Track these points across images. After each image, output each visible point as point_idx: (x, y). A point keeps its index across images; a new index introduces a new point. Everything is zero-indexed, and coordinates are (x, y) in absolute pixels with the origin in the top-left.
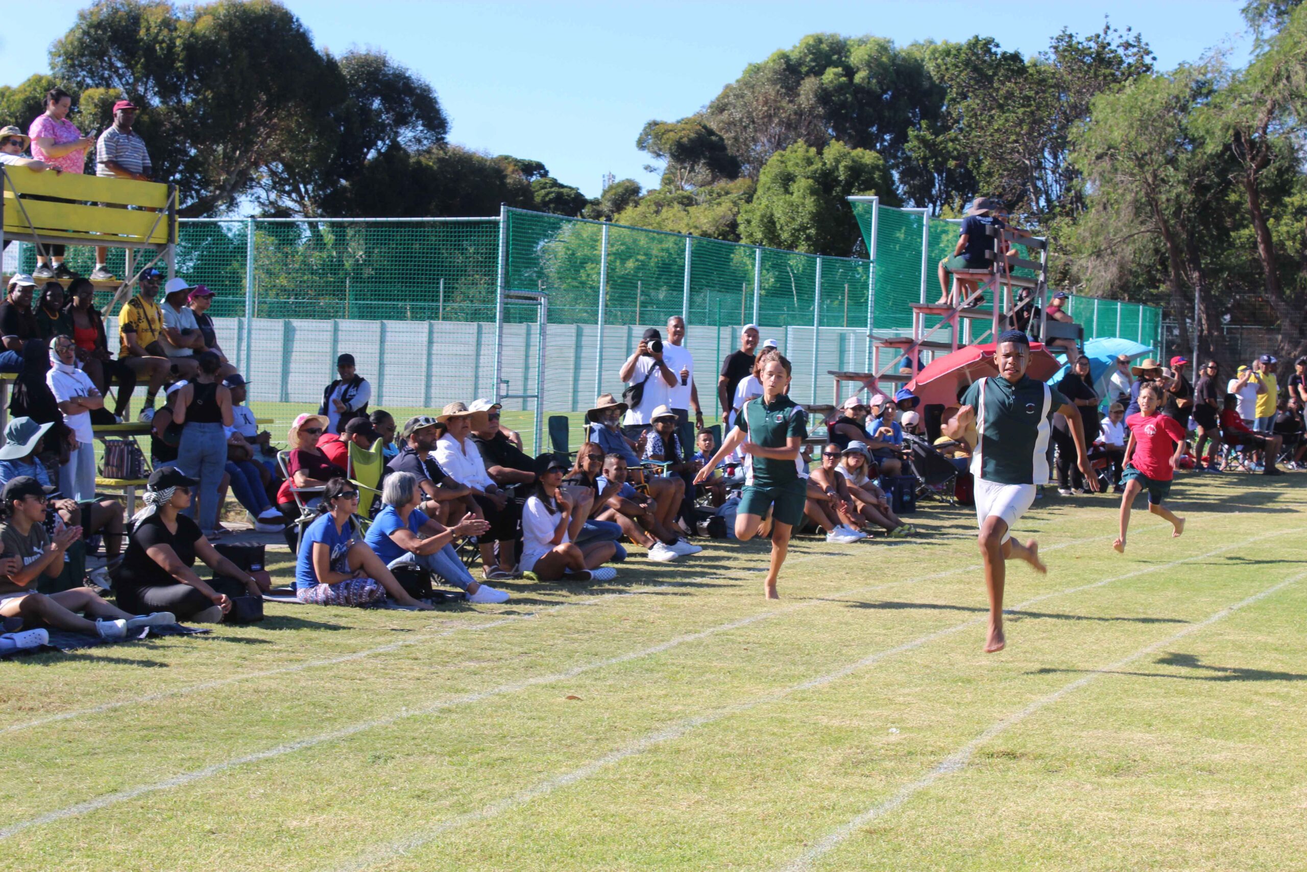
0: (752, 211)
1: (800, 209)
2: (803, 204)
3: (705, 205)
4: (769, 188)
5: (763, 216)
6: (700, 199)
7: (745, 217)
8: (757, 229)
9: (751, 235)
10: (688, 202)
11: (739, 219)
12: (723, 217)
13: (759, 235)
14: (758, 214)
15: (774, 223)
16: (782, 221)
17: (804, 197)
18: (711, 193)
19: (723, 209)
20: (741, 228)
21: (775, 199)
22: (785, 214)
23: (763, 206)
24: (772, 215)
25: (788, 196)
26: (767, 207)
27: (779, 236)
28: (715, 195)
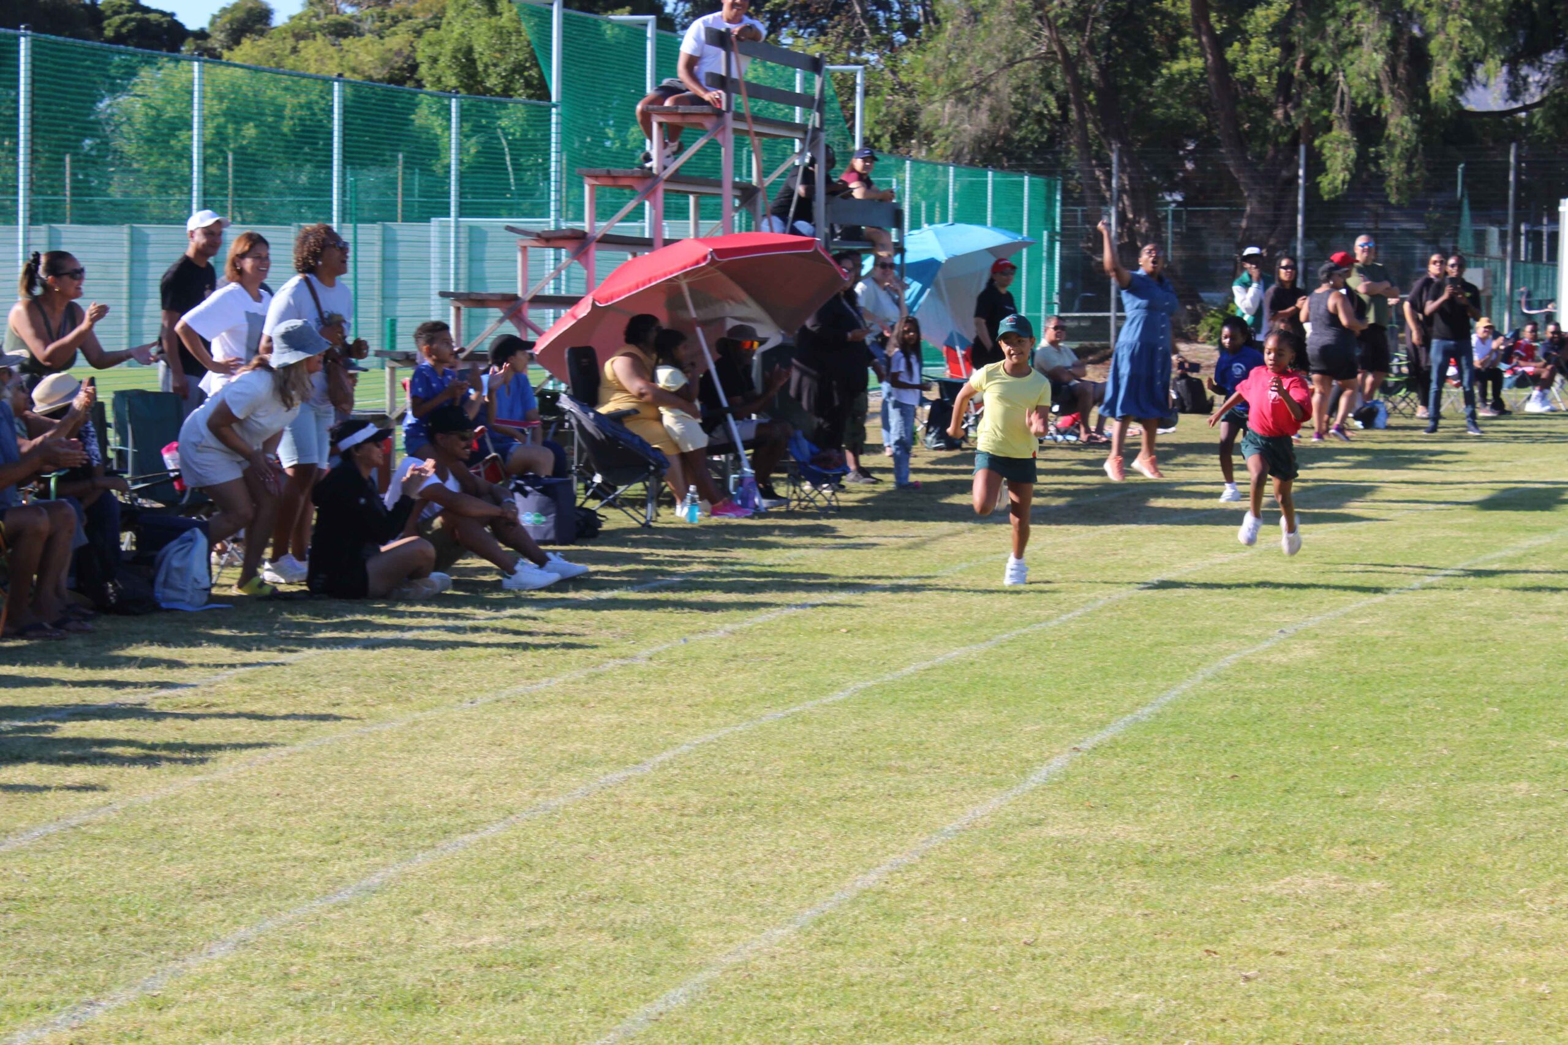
0: (440, 42)
1: (514, 39)
2: (519, 32)
3: (368, 37)
4: (465, 7)
5: (457, 50)
6: (366, 26)
7: (429, 51)
8: (449, 72)
9: (439, 80)
10: (343, 30)
11: (420, 56)
12: (399, 53)
13: (452, 81)
14: (449, 47)
15: (473, 62)
16: (485, 59)
17: (519, 22)
18: (381, 17)
19: (398, 39)
20: (423, 69)
21: (474, 22)
22: (490, 46)
23: (455, 35)
24: (470, 50)
25: (494, 20)
26: (462, 35)
27: (482, 82)
28: (388, 21)
